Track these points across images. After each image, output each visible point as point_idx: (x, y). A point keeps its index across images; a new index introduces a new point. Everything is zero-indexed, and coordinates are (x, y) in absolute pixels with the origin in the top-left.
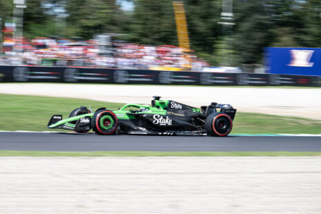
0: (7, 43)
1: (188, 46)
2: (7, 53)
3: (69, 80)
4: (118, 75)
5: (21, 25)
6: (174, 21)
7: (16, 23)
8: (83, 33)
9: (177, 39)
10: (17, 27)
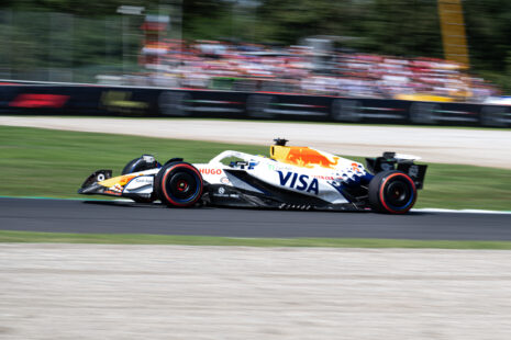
0: (148, 50)
1: (466, 60)
2: (149, 66)
3: (255, 115)
4: (339, 108)
5: (179, 20)
6: (437, 15)
7: (171, 16)
8: (284, 35)
9: (441, 47)
10: (173, 24)
